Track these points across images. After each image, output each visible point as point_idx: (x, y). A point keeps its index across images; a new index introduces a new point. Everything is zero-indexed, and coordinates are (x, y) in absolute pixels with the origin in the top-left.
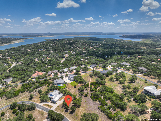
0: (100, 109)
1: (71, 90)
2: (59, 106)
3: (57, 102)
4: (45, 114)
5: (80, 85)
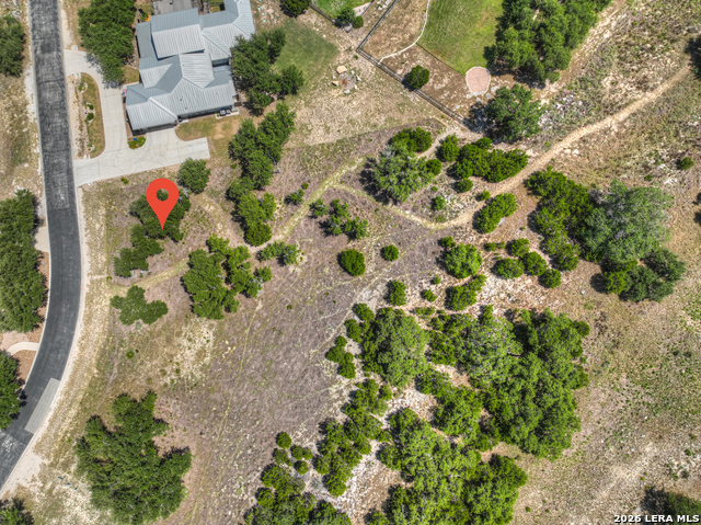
0: (275, 453)
1: (353, 90)
2: (129, 186)
3: (154, 134)
4: (25, 169)
5: (476, 94)
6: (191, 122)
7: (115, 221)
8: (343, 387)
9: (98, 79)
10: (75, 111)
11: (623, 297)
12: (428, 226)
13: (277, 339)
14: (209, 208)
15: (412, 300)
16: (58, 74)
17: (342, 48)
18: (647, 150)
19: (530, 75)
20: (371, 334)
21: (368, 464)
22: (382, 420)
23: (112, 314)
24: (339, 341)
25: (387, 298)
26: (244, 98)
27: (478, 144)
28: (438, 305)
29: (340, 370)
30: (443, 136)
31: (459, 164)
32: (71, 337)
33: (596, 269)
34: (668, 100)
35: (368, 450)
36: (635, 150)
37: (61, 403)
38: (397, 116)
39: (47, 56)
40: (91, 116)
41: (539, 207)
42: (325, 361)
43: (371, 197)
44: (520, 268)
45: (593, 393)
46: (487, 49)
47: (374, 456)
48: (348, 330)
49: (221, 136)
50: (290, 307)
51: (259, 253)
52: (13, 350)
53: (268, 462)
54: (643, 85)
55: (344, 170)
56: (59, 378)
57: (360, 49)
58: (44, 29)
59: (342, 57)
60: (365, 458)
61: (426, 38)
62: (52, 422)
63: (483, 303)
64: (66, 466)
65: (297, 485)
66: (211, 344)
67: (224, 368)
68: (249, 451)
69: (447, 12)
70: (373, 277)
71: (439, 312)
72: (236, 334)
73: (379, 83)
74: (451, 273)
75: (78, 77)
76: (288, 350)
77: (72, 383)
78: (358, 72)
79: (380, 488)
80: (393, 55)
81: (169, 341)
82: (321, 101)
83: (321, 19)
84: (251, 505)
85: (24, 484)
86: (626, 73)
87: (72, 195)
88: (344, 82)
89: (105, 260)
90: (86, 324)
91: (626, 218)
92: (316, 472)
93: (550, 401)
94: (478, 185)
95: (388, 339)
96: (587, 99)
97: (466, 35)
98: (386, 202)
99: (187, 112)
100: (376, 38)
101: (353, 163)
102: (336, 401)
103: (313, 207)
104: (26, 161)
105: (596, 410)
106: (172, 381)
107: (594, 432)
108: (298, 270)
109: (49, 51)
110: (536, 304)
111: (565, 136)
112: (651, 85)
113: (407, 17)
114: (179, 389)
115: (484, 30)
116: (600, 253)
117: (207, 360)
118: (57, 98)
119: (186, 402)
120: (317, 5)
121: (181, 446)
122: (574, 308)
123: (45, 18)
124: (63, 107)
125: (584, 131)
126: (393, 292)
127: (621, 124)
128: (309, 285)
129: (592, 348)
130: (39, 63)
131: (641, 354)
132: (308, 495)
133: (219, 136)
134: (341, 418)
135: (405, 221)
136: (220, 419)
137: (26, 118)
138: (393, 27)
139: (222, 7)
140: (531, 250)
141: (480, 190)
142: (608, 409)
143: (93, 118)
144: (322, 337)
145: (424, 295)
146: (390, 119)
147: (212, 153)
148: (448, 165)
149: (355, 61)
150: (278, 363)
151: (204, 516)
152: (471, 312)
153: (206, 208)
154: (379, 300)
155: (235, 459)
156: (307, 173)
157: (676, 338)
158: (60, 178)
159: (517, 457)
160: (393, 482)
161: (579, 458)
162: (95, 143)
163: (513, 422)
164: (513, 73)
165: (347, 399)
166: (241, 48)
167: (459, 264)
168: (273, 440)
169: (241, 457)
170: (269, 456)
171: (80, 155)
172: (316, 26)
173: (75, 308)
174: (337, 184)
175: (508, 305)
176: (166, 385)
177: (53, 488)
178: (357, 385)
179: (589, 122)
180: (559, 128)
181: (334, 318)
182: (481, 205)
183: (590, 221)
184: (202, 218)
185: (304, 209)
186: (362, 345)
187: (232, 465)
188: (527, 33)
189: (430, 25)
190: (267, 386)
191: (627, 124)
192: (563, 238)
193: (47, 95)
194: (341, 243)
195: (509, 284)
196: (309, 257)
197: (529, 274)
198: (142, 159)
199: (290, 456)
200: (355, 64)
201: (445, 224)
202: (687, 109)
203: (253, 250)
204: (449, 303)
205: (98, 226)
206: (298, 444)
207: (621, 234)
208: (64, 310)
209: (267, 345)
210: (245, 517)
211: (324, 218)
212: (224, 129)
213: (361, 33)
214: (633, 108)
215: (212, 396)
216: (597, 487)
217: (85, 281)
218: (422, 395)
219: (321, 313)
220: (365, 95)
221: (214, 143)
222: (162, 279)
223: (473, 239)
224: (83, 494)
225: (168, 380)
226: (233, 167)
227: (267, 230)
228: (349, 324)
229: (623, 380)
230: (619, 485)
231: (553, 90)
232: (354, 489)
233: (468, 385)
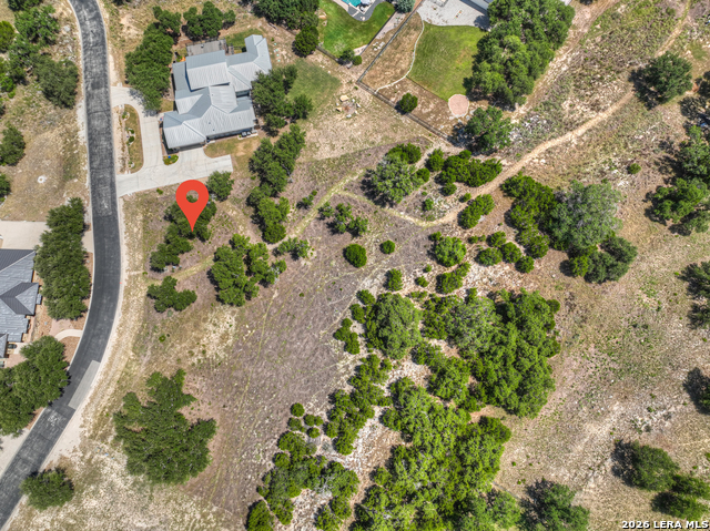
1: (354, 115)
2: (164, 195)
3: (185, 152)
4: (75, 184)
5: (457, 116)
6: (217, 142)
7: (151, 225)
8: (349, 362)
9: (139, 109)
10: (118, 135)
11: (588, 278)
12: (420, 224)
13: (290, 323)
14: (233, 213)
15: (407, 287)
16: (105, 105)
17: (344, 82)
18: (602, 158)
19: (502, 100)
20: (373, 315)
21: (373, 427)
22: (384, 389)
23: (146, 304)
24: (345, 323)
25: (386, 286)
26: (262, 122)
27: (460, 156)
28: (430, 290)
29: (346, 348)
30: (431, 151)
31: (445, 173)
32: (110, 324)
33: (563, 256)
34: (617, 119)
35: (372, 415)
36: (592, 159)
37: (101, 382)
38: (391, 135)
39: (96, 91)
40: (132, 139)
41: (513, 206)
42: (333, 340)
43: (370, 201)
44: (498, 255)
45: (567, 361)
46: (466, 79)
47: (377, 420)
48: (353, 313)
49: (242, 153)
50: (302, 295)
51: (275, 250)
52: (60, 337)
53: (283, 430)
54: (595, 107)
55: (348, 179)
56: (99, 360)
57: (359, 82)
58: (94, 70)
59: (345, 88)
60: (369, 422)
61: (415, 72)
62: (92, 399)
63: (469, 287)
64: (103, 438)
65: (310, 448)
66: (233, 328)
67: (244, 349)
68: (267, 421)
69: (431, 52)
70: (373, 268)
71: (431, 295)
72: (255, 319)
73: (376, 109)
74: (440, 262)
75: (122, 108)
76: (301, 332)
77: (110, 364)
78: (358, 100)
79: (383, 448)
80: (387, 86)
81: (196, 326)
82: (327, 124)
83: (326, 58)
84: (269, 469)
85: (66, 455)
86: (581, 97)
87: (114, 204)
88: (347, 109)
89: (141, 258)
90: (123, 313)
91: (583, 209)
92: (327, 437)
93: (528, 365)
94: (461, 189)
95: (388, 316)
96: (550, 119)
97: (447, 69)
98: (383, 205)
99: (214, 133)
100: (372, 73)
101: (355, 174)
102: (343, 374)
103: (321, 210)
104: (76, 177)
105: (570, 375)
106: (199, 360)
107: (569, 395)
108: (309, 263)
109: (98, 88)
110: (514, 287)
111: (533, 148)
112: (602, 107)
113: (398, 55)
114: (204, 368)
115: (463, 66)
116: (566, 242)
117: (230, 342)
118: (104, 125)
119: (211, 379)
120: (323, 48)
121: (206, 418)
122: (547, 289)
123: (95, 62)
124: (108, 133)
125: (549, 145)
126: (391, 280)
127: (580, 138)
128: (318, 276)
129: (564, 323)
130: (89, 97)
131: (606, 327)
132: (320, 457)
133: (240, 154)
134: (348, 389)
135: (400, 221)
136: (241, 393)
137: (77, 142)
138: (387, 64)
139: (244, 50)
140: (507, 242)
141: (463, 194)
142: (580, 375)
143: (134, 141)
144: (330, 320)
145: (418, 282)
146: (386, 138)
147: (234, 167)
148: (436, 174)
149: (355, 92)
150: (291, 343)
151: (227, 480)
152: (459, 294)
153: (230, 213)
154: (379, 288)
155: (254, 428)
156: (316, 183)
157: (635, 313)
158: (105, 190)
159: (503, 418)
160: (394, 442)
161: (557, 418)
162: (135, 160)
163: (497, 383)
164: (487, 99)
165: (353, 373)
166: (261, 80)
167: (447, 253)
168: (288, 410)
169: (259, 426)
170: (285, 424)
171: (122, 171)
172: (322, 64)
173: (114, 300)
174: (342, 191)
175: (490, 287)
176: (193, 364)
177: (92, 457)
178: (361, 360)
179: (553, 137)
180: (528, 142)
181: (340, 304)
182: (464, 205)
183: (555, 214)
184: (227, 222)
185: (313, 213)
186: (365, 326)
187: (252, 433)
188: (497, 66)
189: (417, 62)
190: (283, 363)
191: (585, 138)
192: (533, 231)
193: (96, 123)
194: (346, 240)
195: (490, 271)
196: (318, 253)
197: (507, 262)
198: (175, 174)
199: (303, 424)
200: (355, 93)
201: (435, 222)
202: (633, 125)
203: (270, 247)
204: (439, 289)
205: (136, 230)
206: (310, 413)
207: (581, 223)
208: (105, 301)
209: (282, 327)
210: (263, 479)
211: (331, 219)
212: (245, 148)
213: (360, 70)
214: (589, 125)
215: (234, 374)
216: (573, 443)
217: (124, 276)
218: (418, 366)
219: (329, 299)
220: (364, 118)
221: (237, 160)
222: (191, 272)
223: (459, 233)
224: (119, 463)
225: (195, 361)
226: (253, 179)
227: (283, 230)
228: (354, 309)
229: (592, 350)
230: (592, 440)
231: (522, 112)
232: (360, 450)
233: (458, 357)
